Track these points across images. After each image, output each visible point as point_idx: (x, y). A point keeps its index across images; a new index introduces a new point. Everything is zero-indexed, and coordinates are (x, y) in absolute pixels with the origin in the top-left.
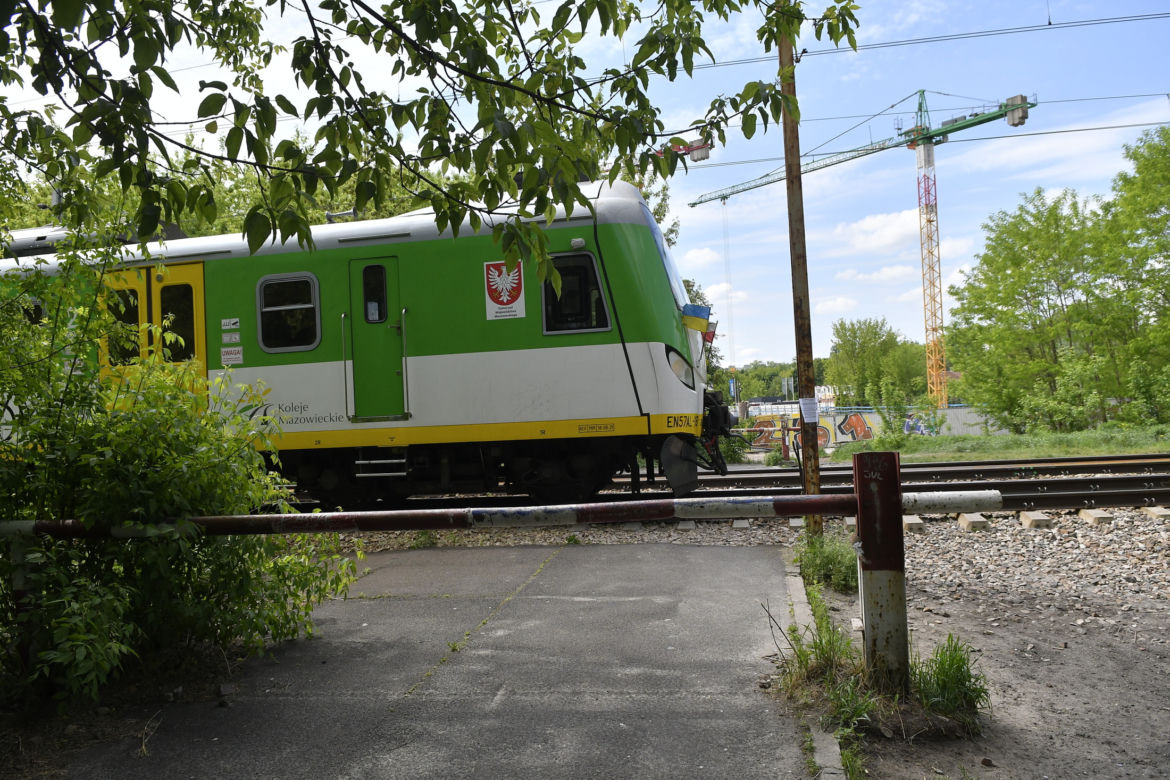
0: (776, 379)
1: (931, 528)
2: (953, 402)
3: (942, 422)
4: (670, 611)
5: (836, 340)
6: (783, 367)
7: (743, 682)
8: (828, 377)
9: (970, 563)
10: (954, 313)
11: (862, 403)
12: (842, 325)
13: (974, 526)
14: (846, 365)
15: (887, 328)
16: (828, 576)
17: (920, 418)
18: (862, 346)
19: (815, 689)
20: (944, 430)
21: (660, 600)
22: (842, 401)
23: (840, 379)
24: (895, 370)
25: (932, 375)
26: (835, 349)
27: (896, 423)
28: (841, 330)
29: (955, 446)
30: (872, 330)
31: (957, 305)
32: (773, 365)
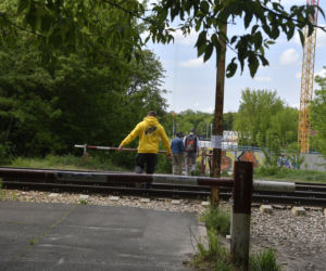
0: (201, 123)
1: (277, 213)
2: (312, 150)
3: (302, 161)
4: (140, 235)
5: (243, 101)
6: (206, 115)
7: (175, 262)
8: (235, 126)
9: (293, 230)
10: (317, 93)
11: (254, 145)
12: (248, 91)
13: (299, 213)
14: (248, 119)
15: (277, 97)
16: (219, 227)
17: (289, 158)
18: (260, 107)
19: (207, 264)
20: (302, 167)
21: (135, 231)
22: (242, 142)
23: (243, 128)
24: (279, 126)
25: (302, 130)
26: (242, 107)
27: (273, 159)
28: (247, 95)
29: (306, 176)
30: (267, 97)
31: (319, 88)
32: (200, 113)
